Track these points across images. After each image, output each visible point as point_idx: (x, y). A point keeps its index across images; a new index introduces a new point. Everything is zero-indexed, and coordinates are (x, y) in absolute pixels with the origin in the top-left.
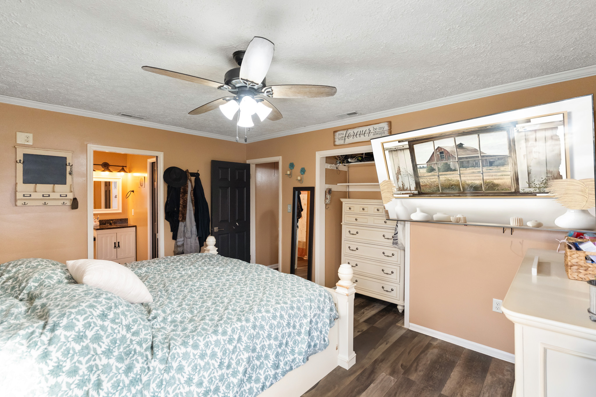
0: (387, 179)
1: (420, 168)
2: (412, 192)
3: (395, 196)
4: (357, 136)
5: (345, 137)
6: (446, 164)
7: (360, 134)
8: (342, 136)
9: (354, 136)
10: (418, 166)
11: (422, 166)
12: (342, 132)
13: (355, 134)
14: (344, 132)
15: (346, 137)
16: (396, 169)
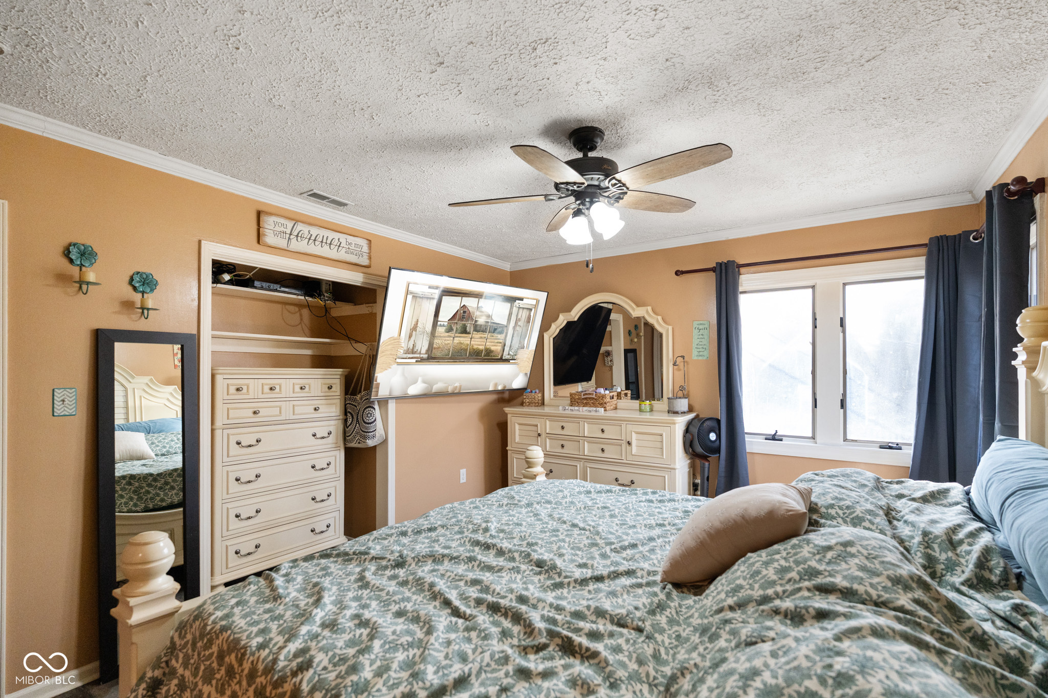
0: (396, 335)
1: (441, 326)
2: (421, 356)
3: (398, 360)
4: (317, 243)
5: (291, 234)
6: (465, 325)
7: (322, 242)
8: (285, 230)
9: (311, 241)
10: (439, 323)
11: (442, 323)
12: (282, 221)
13: (313, 238)
14: (290, 224)
15: (292, 237)
16: (414, 323)
